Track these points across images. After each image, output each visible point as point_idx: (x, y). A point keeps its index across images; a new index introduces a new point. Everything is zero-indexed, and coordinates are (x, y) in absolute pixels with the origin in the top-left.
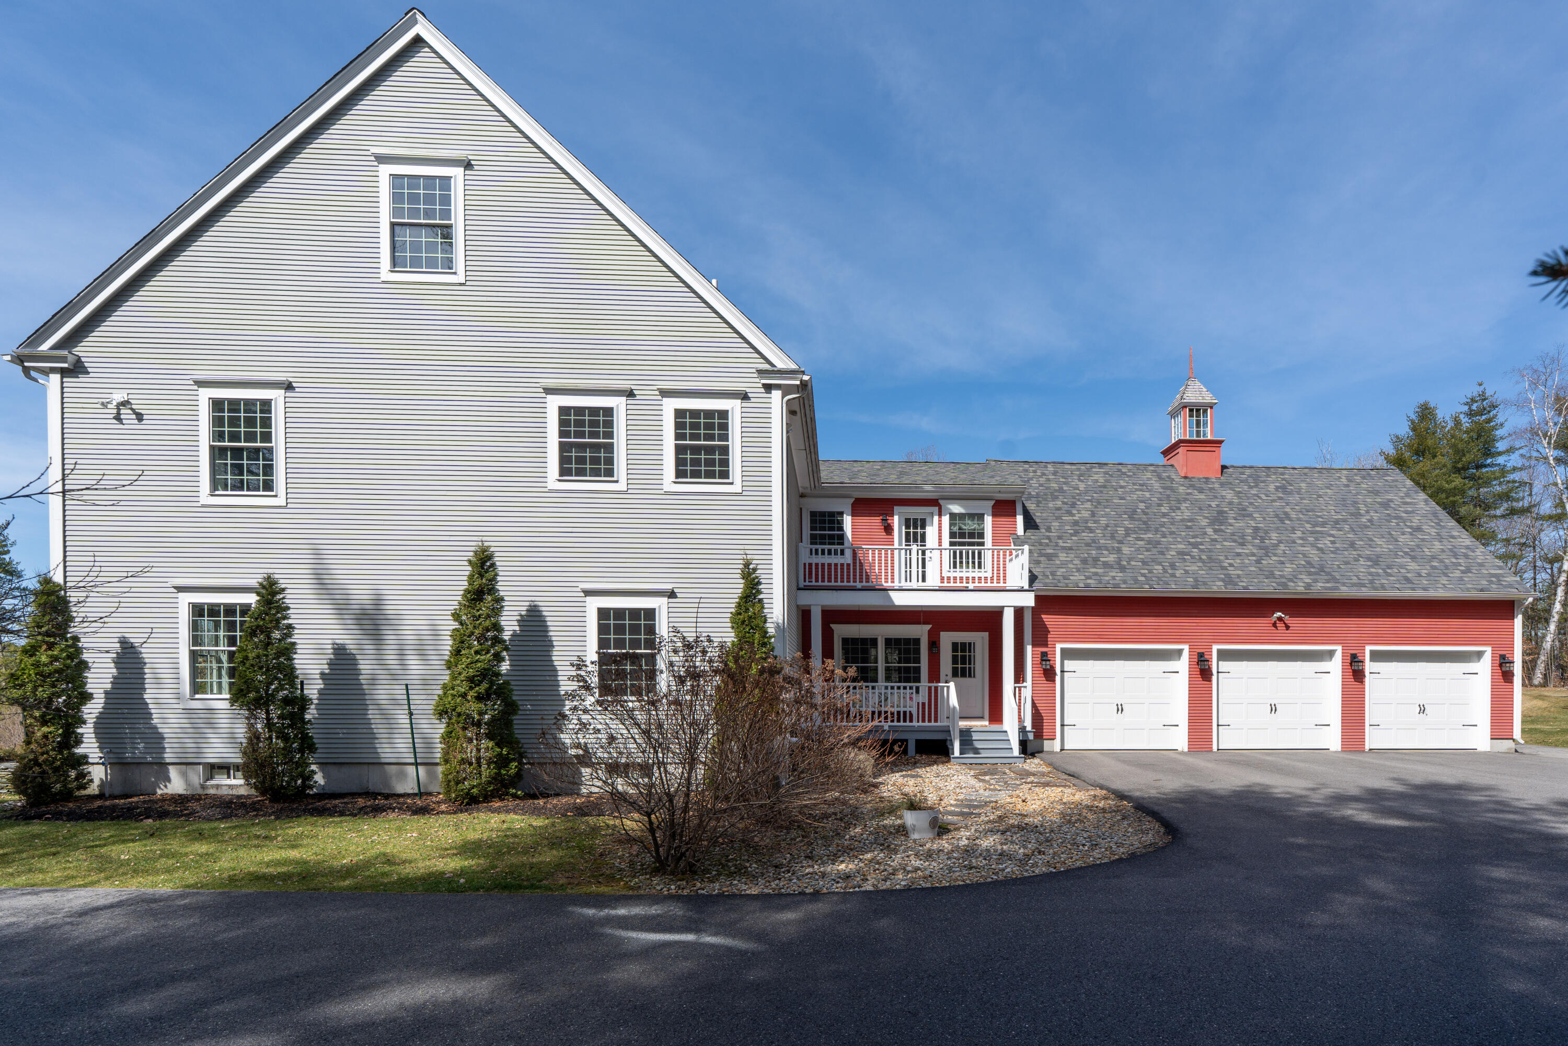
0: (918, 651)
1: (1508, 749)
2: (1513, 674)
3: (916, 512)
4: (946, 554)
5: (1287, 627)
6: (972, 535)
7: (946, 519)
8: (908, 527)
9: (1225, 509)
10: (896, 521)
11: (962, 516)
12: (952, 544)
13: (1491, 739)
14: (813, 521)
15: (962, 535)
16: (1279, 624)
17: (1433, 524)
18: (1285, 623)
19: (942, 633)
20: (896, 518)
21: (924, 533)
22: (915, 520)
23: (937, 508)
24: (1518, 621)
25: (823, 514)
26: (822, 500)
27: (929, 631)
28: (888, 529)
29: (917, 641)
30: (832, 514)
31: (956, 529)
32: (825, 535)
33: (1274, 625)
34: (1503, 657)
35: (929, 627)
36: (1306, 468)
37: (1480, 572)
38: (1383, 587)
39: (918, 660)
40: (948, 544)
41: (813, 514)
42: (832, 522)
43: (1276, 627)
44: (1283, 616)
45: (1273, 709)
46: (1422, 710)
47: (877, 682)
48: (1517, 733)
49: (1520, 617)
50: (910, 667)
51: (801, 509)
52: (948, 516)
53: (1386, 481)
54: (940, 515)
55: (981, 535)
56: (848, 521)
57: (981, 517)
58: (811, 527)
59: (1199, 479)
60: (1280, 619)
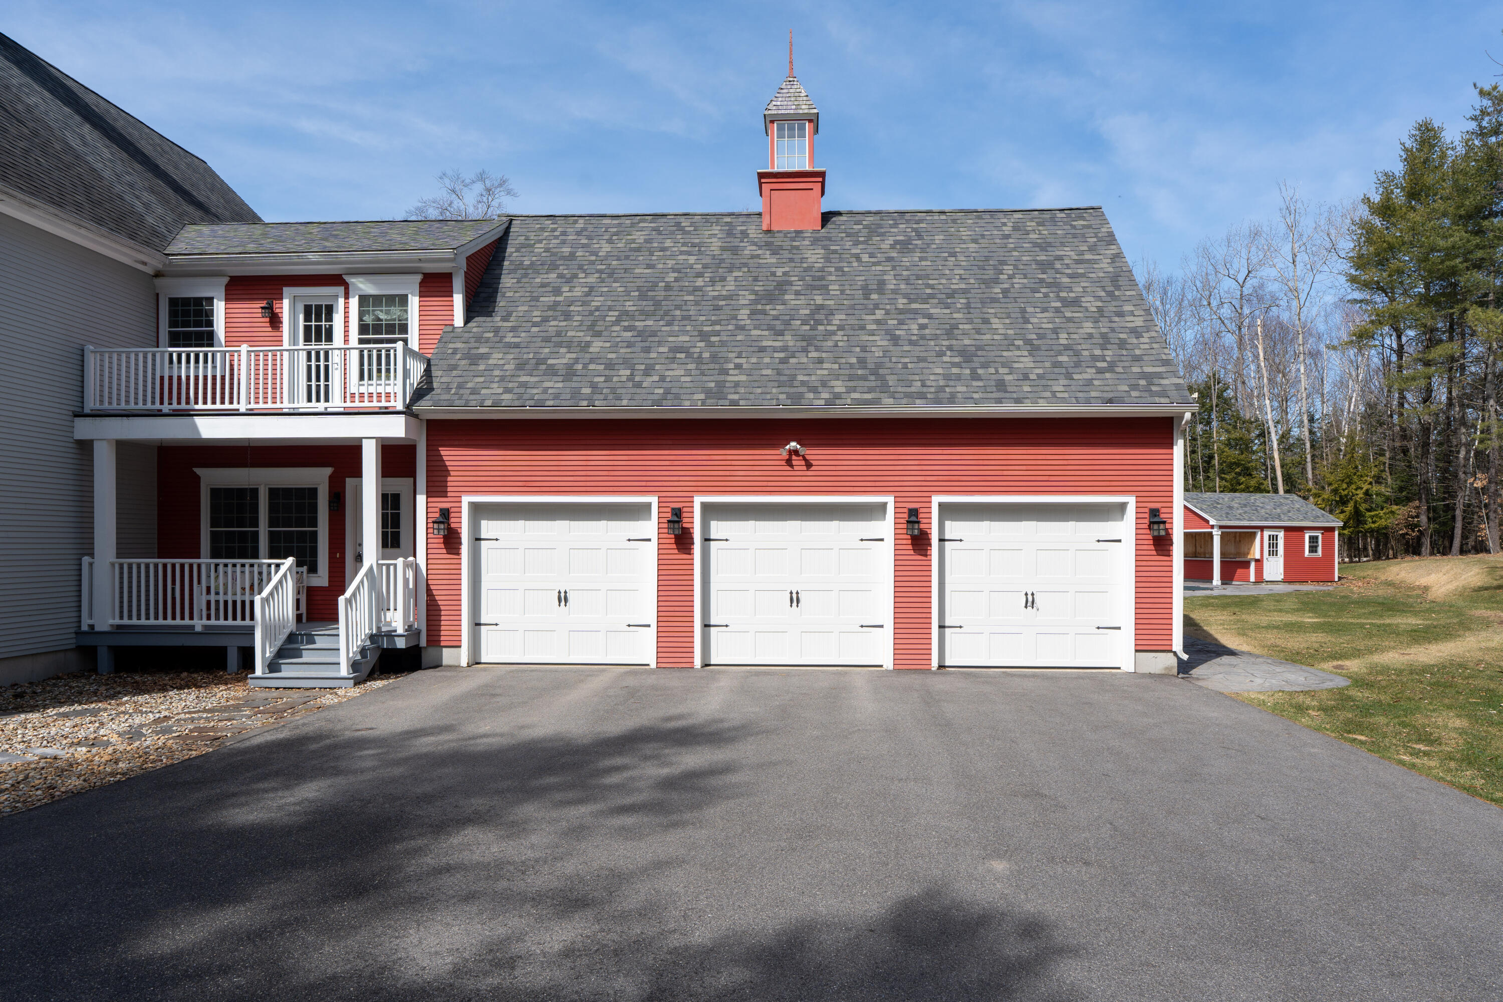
0: (314, 508)
1: (1166, 668)
2: (1171, 540)
3: (318, 294)
4: (354, 356)
5: (809, 465)
6: (390, 329)
7: (354, 302)
8: (307, 318)
9: (793, 279)
10: (285, 307)
11: (377, 300)
12: (361, 341)
13: (1137, 651)
14: (173, 314)
15: (377, 329)
16: (796, 461)
17: (1103, 294)
18: (805, 459)
19: (347, 479)
20: (286, 303)
21: (331, 326)
22: (319, 308)
23: (343, 288)
24: (1179, 450)
25: (186, 301)
26: (183, 281)
27: (330, 477)
28: (275, 321)
29: (313, 492)
30: (198, 301)
31: (369, 319)
32: (191, 333)
33: (789, 462)
34: (1154, 513)
35: (328, 471)
36: (961, 211)
37: (1128, 370)
38: (952, 399)
39: (314, 522)
40: (357, 341)
41: (173, 302)
42: (199, 313)
43: (791, 466)
44: (799, 447)
45: (795, 599)
46: (1030, 602)
47: (257, 557)
48: (1177, 643)
49: (1181, 442)
50: (306, 532)
51: (158, 294)
52: (357, 297)
53: (1074, 227)
54: (347, 297)
55: (404, 329)
56: (220, 308)
57: (403, 300)
58: (170, 322)
59: (786, 234)
60: (796, 452)
